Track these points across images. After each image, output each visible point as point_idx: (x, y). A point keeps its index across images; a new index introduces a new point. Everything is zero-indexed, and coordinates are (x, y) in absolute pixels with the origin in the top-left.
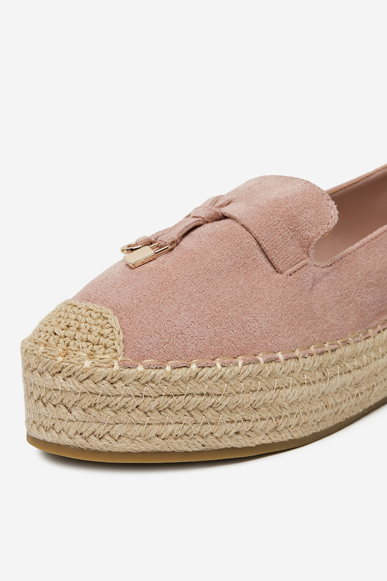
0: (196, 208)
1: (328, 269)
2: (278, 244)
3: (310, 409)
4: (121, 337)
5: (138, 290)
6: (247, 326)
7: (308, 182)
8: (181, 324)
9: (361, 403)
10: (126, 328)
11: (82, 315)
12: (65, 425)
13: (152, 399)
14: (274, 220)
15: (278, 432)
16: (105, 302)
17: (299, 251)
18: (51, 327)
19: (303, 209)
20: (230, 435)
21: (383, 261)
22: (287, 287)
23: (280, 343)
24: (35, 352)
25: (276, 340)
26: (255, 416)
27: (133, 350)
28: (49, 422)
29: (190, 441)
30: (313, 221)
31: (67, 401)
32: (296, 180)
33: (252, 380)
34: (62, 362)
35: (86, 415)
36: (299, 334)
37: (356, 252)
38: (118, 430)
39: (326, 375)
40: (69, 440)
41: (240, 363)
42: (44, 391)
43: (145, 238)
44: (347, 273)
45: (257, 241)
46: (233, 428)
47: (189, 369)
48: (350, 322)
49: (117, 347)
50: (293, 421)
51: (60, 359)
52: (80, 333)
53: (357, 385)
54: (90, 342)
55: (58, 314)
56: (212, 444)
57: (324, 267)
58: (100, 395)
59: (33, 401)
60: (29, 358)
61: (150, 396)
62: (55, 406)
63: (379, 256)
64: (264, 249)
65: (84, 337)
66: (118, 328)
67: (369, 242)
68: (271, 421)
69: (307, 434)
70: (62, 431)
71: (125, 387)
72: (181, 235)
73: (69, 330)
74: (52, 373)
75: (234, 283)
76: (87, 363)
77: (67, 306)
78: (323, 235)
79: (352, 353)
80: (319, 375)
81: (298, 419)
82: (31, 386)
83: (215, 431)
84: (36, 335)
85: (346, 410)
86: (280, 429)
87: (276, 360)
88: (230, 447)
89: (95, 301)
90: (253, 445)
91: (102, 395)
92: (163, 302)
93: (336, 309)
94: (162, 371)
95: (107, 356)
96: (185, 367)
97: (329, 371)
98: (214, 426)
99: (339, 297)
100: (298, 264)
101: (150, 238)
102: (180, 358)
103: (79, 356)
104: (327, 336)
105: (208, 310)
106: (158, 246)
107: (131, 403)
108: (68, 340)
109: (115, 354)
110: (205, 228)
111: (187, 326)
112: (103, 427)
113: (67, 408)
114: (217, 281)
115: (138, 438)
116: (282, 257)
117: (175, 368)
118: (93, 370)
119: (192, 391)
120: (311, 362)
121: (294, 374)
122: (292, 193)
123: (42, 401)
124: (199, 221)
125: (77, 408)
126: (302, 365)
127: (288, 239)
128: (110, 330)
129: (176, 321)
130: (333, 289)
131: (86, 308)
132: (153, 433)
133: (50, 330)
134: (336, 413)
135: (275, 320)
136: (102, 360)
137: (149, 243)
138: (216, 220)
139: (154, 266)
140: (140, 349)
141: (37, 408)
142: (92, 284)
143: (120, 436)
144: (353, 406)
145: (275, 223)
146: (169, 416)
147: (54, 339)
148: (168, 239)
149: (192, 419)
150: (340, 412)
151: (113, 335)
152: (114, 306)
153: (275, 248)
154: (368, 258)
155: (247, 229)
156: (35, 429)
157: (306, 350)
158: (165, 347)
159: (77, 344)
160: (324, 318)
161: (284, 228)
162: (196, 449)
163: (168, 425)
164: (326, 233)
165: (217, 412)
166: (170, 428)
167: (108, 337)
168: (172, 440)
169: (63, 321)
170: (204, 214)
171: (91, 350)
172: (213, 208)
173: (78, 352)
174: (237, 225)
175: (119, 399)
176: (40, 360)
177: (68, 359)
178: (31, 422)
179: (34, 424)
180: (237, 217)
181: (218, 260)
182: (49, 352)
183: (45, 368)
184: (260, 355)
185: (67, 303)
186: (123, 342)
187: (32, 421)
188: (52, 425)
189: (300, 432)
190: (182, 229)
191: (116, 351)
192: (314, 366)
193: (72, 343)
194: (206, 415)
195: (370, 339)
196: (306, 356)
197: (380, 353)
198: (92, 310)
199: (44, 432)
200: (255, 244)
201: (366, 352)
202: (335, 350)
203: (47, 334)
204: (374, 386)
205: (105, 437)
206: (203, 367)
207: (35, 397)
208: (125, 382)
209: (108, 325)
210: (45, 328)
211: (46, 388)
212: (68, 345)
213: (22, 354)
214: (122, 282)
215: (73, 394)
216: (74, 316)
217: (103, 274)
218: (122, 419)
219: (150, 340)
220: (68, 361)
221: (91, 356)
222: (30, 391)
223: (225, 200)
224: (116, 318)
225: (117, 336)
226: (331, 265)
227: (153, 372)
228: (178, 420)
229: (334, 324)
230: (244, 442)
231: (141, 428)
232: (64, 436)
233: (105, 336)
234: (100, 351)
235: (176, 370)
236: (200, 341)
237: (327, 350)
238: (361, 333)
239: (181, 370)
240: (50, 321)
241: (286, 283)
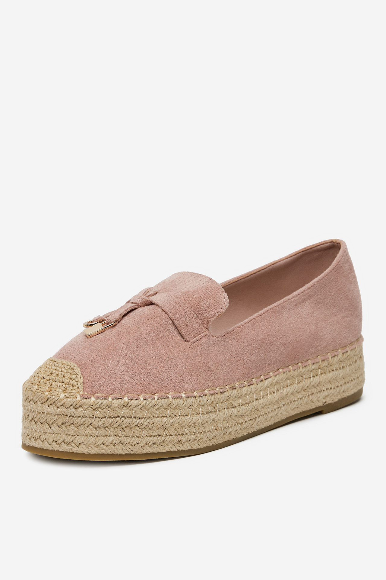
0: (134, 297)
1: (222, 338)
2: (186, 323)
3: (204, 430)
4: (82, 380)
5: (93, 352)
6: (162, 375)
7: (211, 279)
8: (119, 372)
9: (244, 429)
10: (85, 375)
11: (59, 367)
12: (47, 436)
13: (100, 419)
14: (183, 307)
15: (182, 444)
16: (72, 360)
17: (200, 327)
18: (41, 374)
19: (205, 299)
20: (149, 445)
21: (265, 331)
22: (191, 351)
23: (184, 387)
24: (32, 389)
25: (181, 385)
26: (166, 432)
27: (89, 388)
28: (37, 434)
29: (124, 448)
30: (211, 306)
31: (49, 420)
32: (203, 277)
33: (163, 409)
34: (48, 395)
35: (60, 429)
36: (198, 382)
37: (244, 326)
38: (79, 439)
39: (216, 409)
40: (49, 445)
41: (156, 398)
42: (36, 413)
43: (99, 317)
44: (236, 341)
45: (172, 320)
46: (151, 440)
47: (123, 400)
48: (237, 374)
49: (79, 386)
50: (192, 437)
51: (47, 393)
52: (58, 377)
53: (241, 416)
54: (64, 383)
55: (45, 366)
56: (137, 450)
57: (219, 337)
58: (68, 416)
59: (29, 421)
60: (28, 393)
61: (99, 417)
62: (42, 423)
63: (262, 328)
64: (176, 326)
65: (61, 380)
66: (80, 375)
67: (255, 318)
68: (176, 437)
69: (202, 447)
70: (45, 440)
71: (84, 411)
72: (121, 316)
73: (52, 376)
74: (41, 402)
75: (155, 348)
76: (62, 396)
77: (51, 361)
78: (218, 316)
79: (238, 395)
80: (211, 408)
81: (195, 436)
82: (28, 411)
83: (139, 442)
84: (32, 379)
85: (232, 433)
86: (183, 442)
87: (180, 397)
88: (150, 453)
89: (66, 359)
90: (165, 451)
91: (69, 416)
92: (108, 360)
93: (227, 365)
94: (106, 401)
95: (74, 391)
96: (121, 398)
97: (219, 406)
98: (139, 438)
99: (230, 357)
100: (200, 336)
101: (102, 317)
102: (118, 393)
103: (58, 391)
104: (218, 383)
105: (137, 365)
106: (106, 323)
107: (87, 422)
108: (51, 381)
109: (78, 390)
110: (138, 311)
111: (123, 374)
112: (69, 437)
113: (49, 425)
114: (144, 347)
115: (91, 445)
116: (188, 331)
117: (114, 399)
118: (65, 400)
119: (124, 415)
120: (206, 400)
121: (192, 407)
122: (199, 287)
123: (34, 421)
124: (135, 306)
125: (55, 425)
126: (198, 401)
127: (193, 319)
128: (75, 376)
129: (116, 371)
130: (225, 352)
131: (62, 363)
132: (100, 442)
133: (41, 375)
134: (224, 434)
135: (181, 372)
136: (70, 394)
137: (101, 321)
138: (147, 305)
139: (104, 337)
140: (93, 387)
141: (31, 426)
142: (65, 348)
143: (80, 443)
144: (238, 430)
145: (184, 309)
146: (110, 431)
147: (43, 381)
148: (112, 319)
149: (124, 433)
150: (227, 434)
151: (77, 379)
152: (78, 362)
153: (184, 325)
154: (254, 330)
155: (166, 313)
156: (28, 440)
157: (202, 392)
158: (108, 386)
159: (57, 384)
160: (217, 371)
161: (190, 312)
162: (127, 453)
163: (110, 437)
164: (220, 315)
165: (141, 429)
166: (111, 439)
167: (74, 380)
168: (112, 447)
169: (48, 371)
170: (138, 301)
171: (65, 388)
172: (145, 297)
173: (57, 389)
174: (159, 310)
175: (80, 419)
176: (35, 394)
177: (51, 393)
178: (25, 435)
179: (28, 436)
180: (159, 304)
181: (145, 333)
182: (41, 389)
183: (38, 399)
184: (170, 394)
185: (50, 360)
186: (83, 383)
187: (27, 434)
188: (39, 436)
189: (197, 445)
190: (123, 312)
191: (78, 388)
192: (207, 403)
193: (54, 383)
194: (134, 431)
195: (253, 385)
196: (201, 396)
197: (261, 395)
198: (65, 364)
199: (34, 441)
200: (171, 323)
201: (249, 394)
202: (224, 392)
203: (39, 378)
204: (256, 418)
205: (71, 444)
206: (132, 400)
207: (30, 418)
208: (83, 408)
209: (74, 373)
210: (38, 375)
211: (37, 412)
212: (51, 385)
213: (23, 391)
214: (83, 347)
215: (53, 416)
216: (54, 368)
217: (71, 341)
218: (81, 432)
219: (100, 382)
220: (51, 394)
221: (64, 391)
222: (27, 414)
223: (153, 291)
224: (79, 369)
225: (79, 379)
226: (224, 335)
227: (101, 401)
228: (116, 434)
229: (224, 375)
230: (159, 449)
231: (93, 439)
232: (46, 443)
233: (73, 379)
234: (69, 388)
235: (115, 400)
236: (131, 383)
237: (217, 392)
238: (246, 382)
239: (118, 400)
240: (41, 371)
241: (191, 348)
